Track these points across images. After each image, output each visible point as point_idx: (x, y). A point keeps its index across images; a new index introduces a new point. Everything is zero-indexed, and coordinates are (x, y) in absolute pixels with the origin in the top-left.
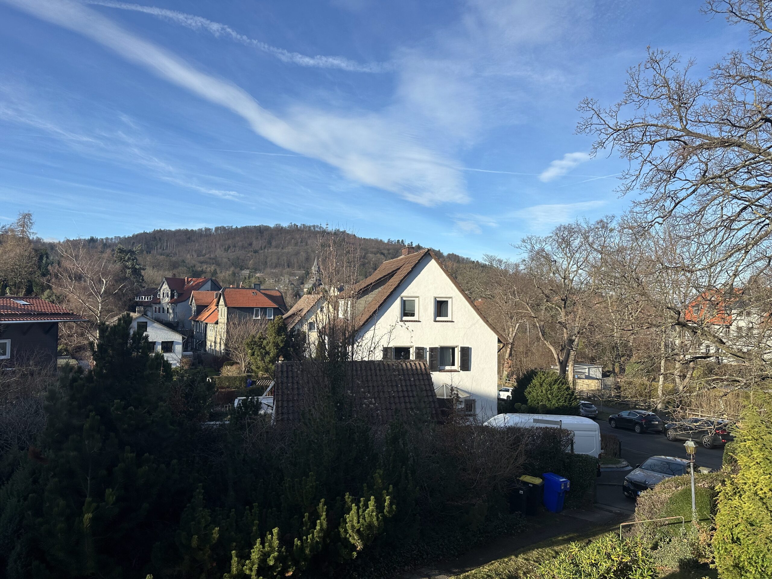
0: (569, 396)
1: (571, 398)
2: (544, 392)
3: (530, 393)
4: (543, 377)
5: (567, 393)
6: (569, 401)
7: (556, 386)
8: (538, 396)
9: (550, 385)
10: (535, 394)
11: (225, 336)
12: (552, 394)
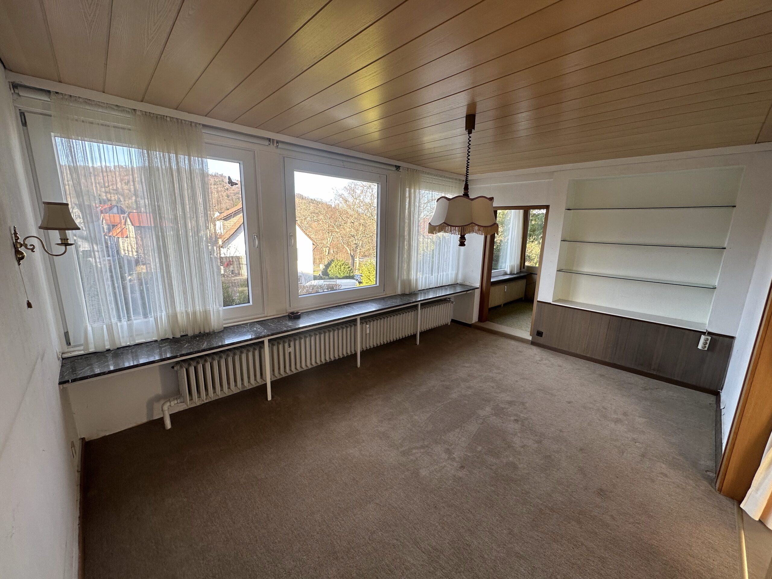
0: (349, 271)
1: (350, 272)
2: (337, 270)
3: (330, 271)
4: (337, 263)
5: (348, 270)
6: (349, 273)
7: (343, 266)
8: (334, 272)
9: (340, 266)
10: (333, 271)
11: (136, 246)
12: (341, 270)
